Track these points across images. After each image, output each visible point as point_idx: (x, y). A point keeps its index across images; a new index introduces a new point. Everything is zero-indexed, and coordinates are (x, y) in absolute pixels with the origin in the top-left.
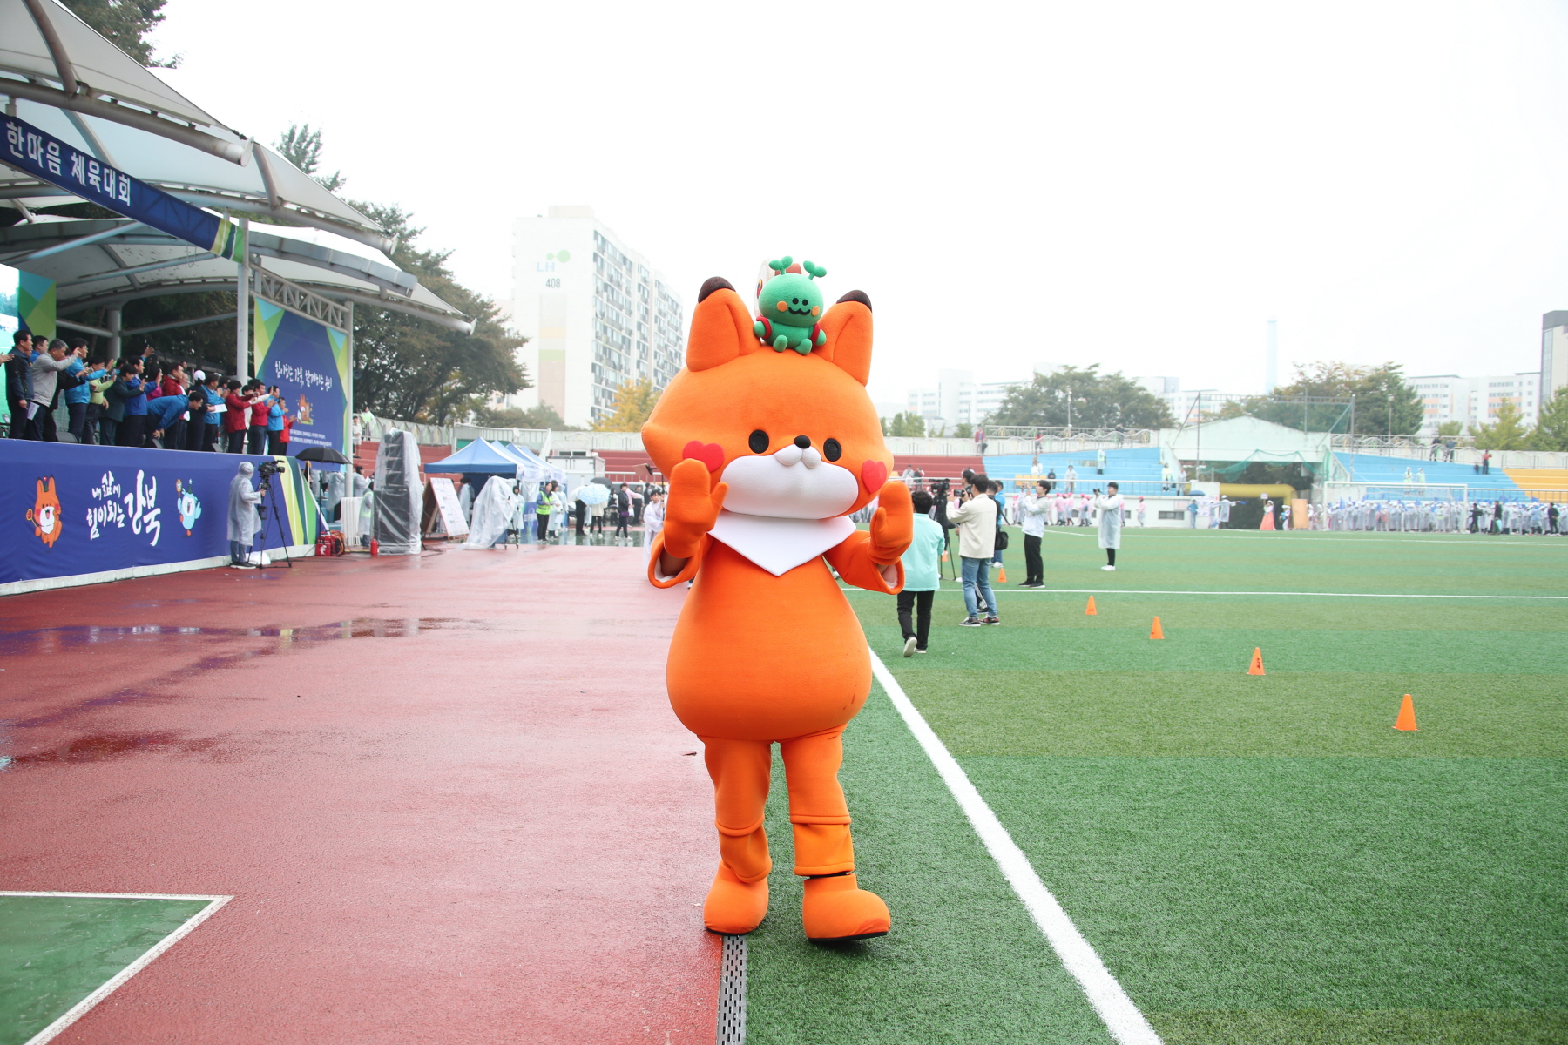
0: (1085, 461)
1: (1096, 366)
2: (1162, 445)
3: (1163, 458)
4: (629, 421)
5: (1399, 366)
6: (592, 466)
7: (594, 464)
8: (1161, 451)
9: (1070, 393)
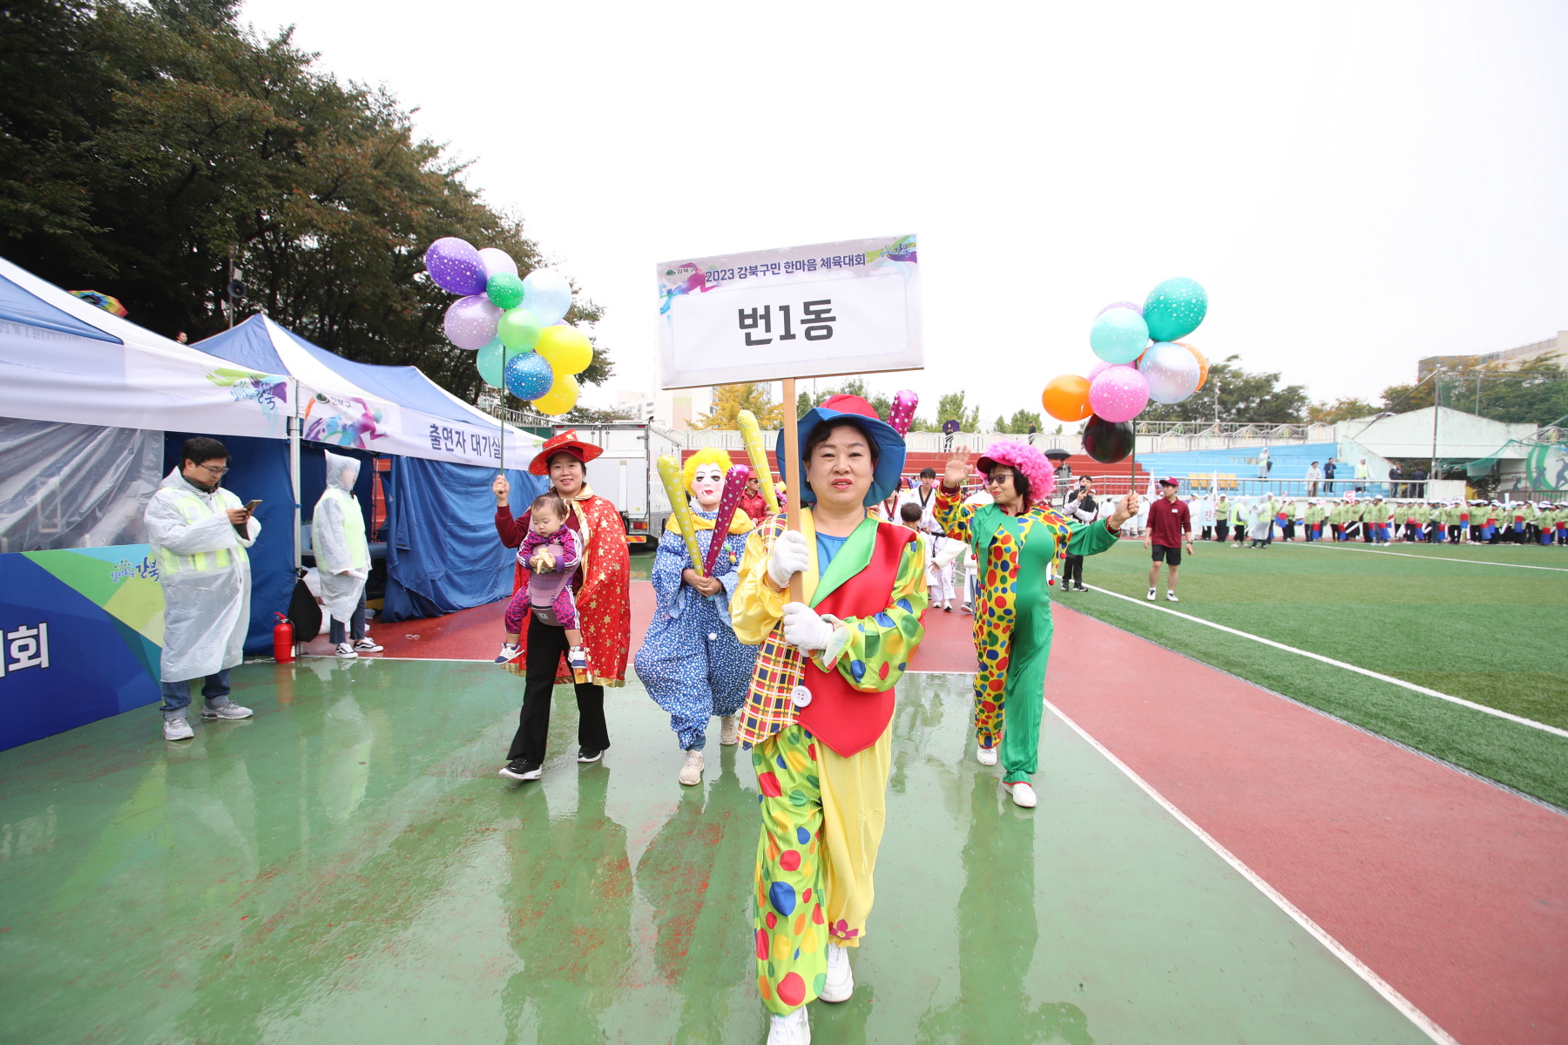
0: (1251, 459)
1: (1235, 357)
2: (1339, 439)
3: (1341, 455)
4: (730, 421)
5: (1558, 356)
6: (643, 441)
7: (647, 438)
8: (1339, 446)
9: (1219, 384)
